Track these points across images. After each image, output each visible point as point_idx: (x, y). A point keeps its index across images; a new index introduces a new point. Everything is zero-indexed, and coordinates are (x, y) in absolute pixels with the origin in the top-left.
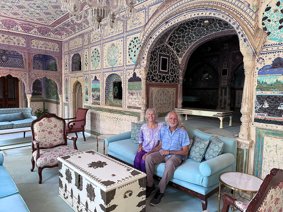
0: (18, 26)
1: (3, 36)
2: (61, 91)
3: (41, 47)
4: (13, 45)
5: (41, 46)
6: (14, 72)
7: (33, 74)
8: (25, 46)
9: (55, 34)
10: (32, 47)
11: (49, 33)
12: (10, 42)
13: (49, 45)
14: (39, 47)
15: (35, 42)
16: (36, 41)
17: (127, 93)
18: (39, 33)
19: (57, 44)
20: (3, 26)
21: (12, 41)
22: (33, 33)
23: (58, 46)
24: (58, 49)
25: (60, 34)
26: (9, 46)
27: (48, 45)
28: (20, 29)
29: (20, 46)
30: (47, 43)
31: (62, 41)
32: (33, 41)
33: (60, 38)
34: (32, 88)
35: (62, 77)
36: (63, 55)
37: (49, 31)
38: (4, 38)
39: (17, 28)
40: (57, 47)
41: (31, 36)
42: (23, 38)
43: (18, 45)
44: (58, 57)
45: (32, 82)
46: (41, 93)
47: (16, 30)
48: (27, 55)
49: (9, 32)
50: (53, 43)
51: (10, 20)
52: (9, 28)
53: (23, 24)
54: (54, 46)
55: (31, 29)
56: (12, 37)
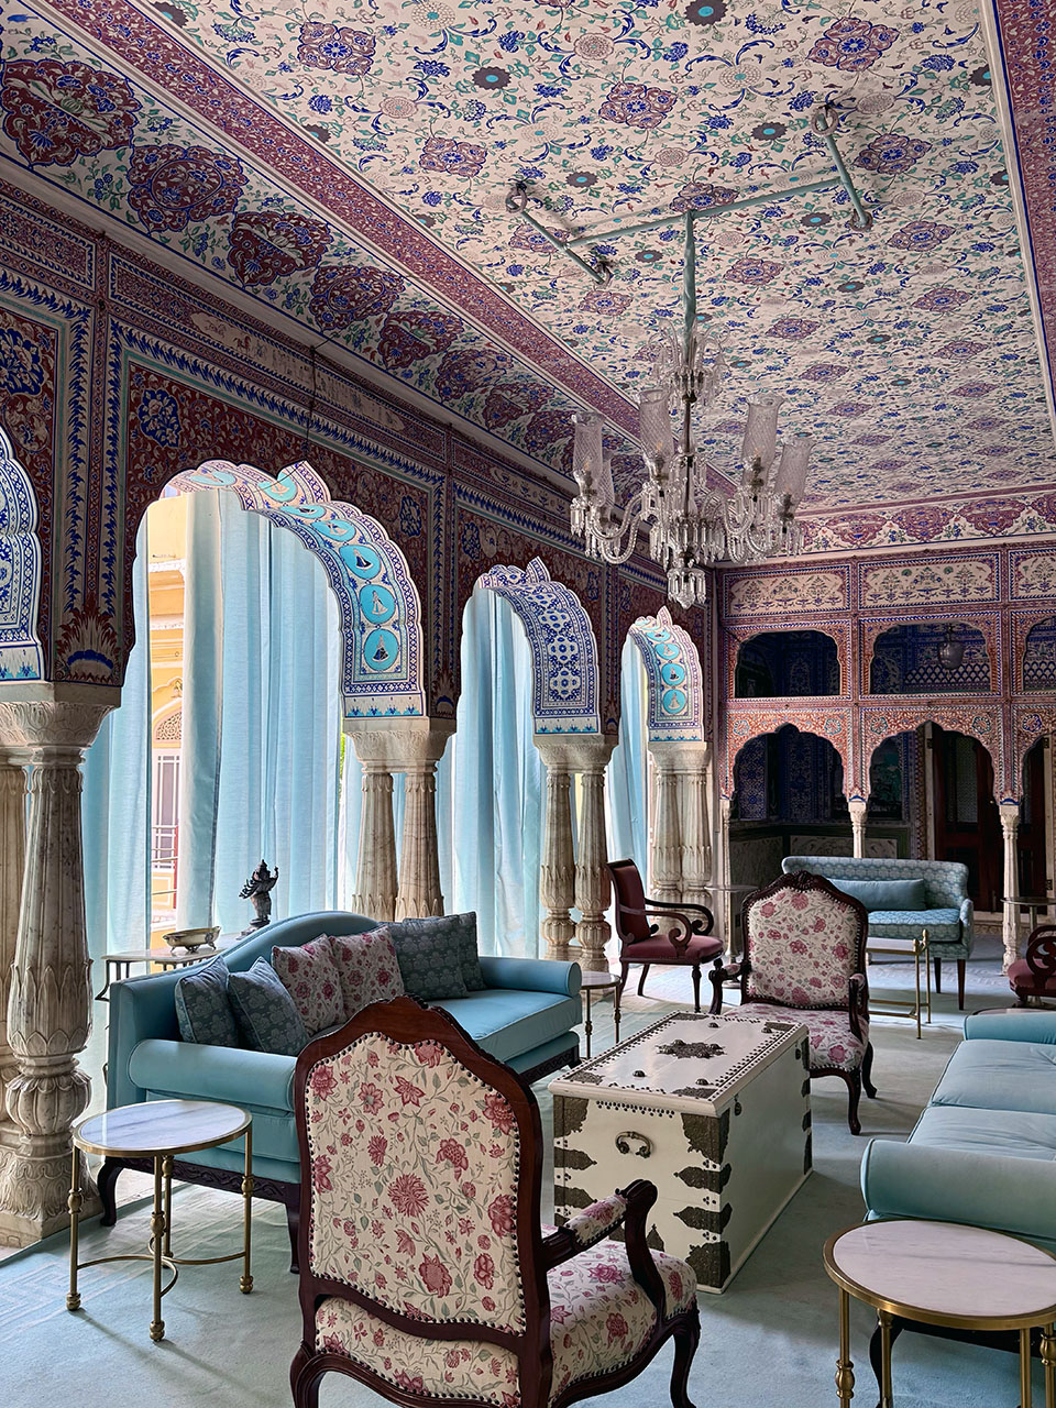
0: (957, 520)
1: (906, 573)
4: (944, 598)
6: (943, 711)
8: (988, 595)
10: (1022, 593)
12: (933, 592)
20: (906, 536)
21: (937, 585)
22: (1023, 531)
26: (928, 609)
38: (911, 578)
39: (956, 527)
42: (980, 565)
43: (961, 598)
47: (953, 538)
48: (998, 629)
49: (927, 551)
51: (917, 509)
52: (925, 537)
53: (970, 509)
55: (1010, 518)
56: (938, 570)
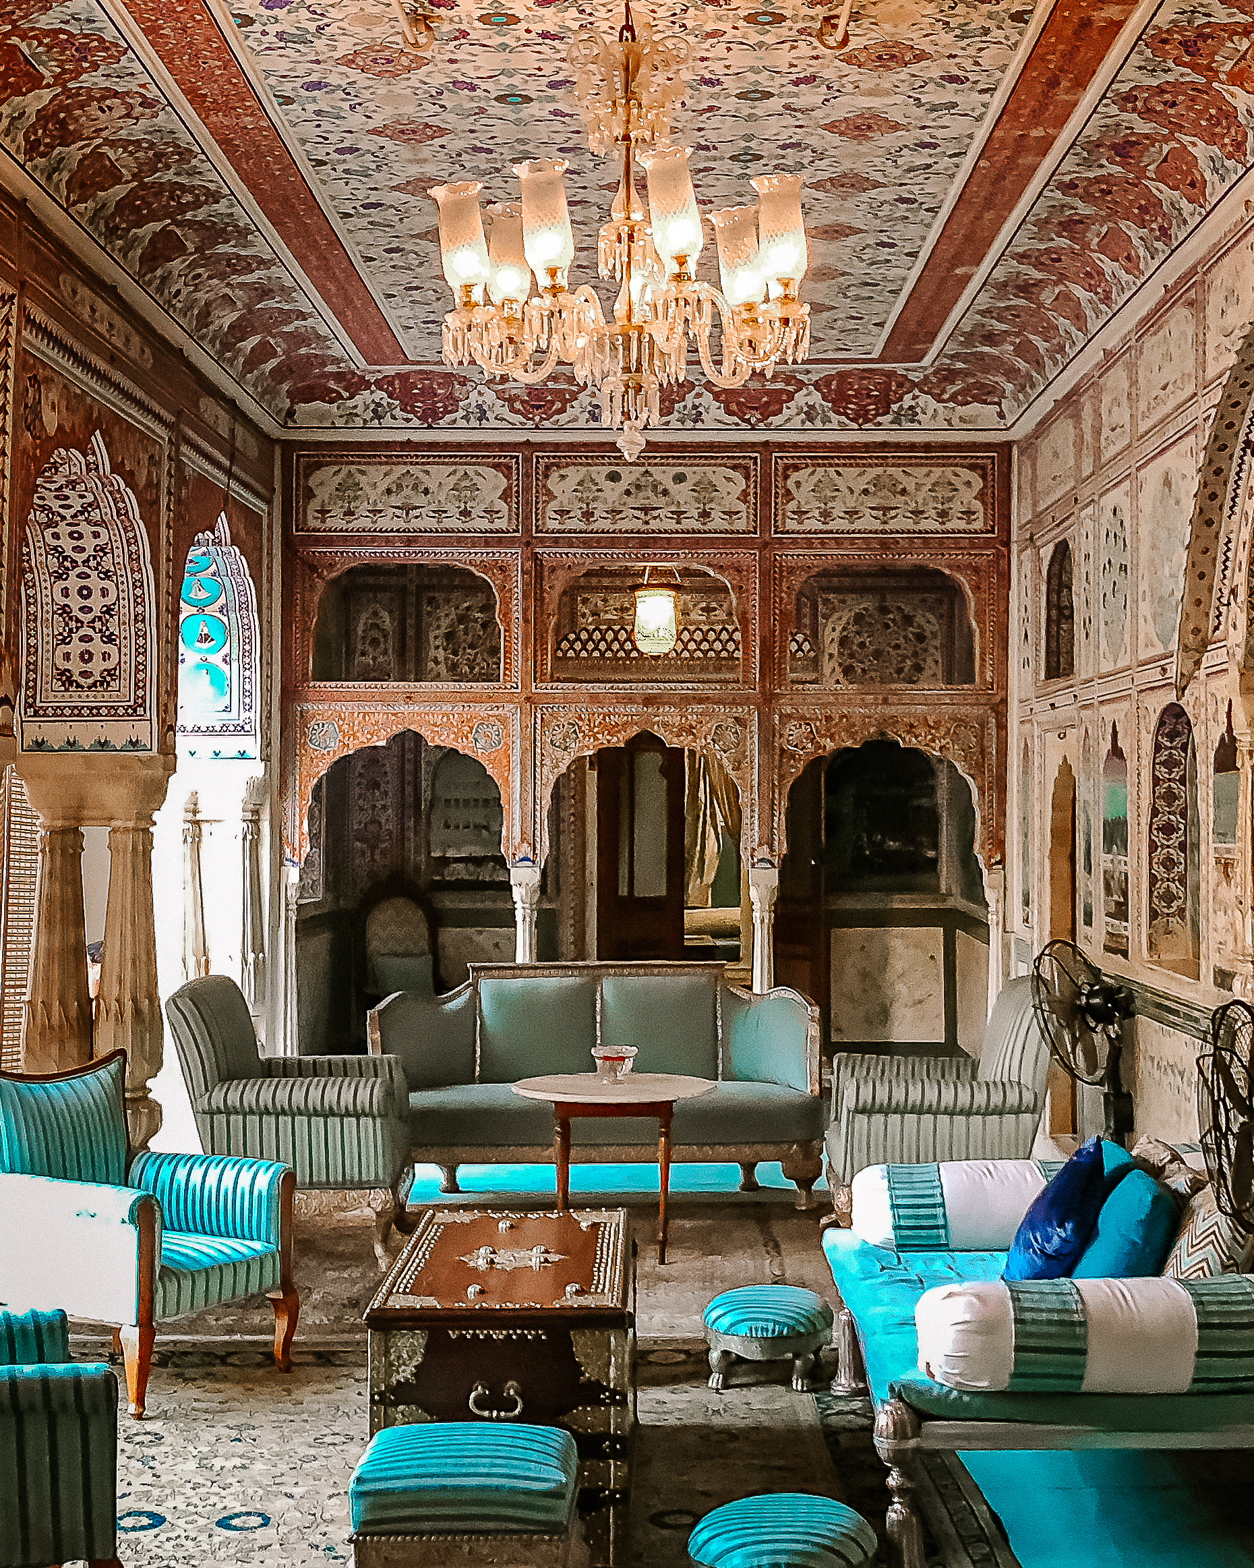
0: (699, 395)
1: (613, 478)
2: (1000, 845)
3: (852, 514)
4: (671, 524)
5: (851, 503)
6: (669, 714)
8: (741, 525)
9: (953, 398)
10: (791, 525)
11: (907, 401)
12: (655, 513)
13: (911, 488)
14: (835, 513)
15: (815, 479)
16: (820, 470)
18: (835, 416)
19: (972, 467)
21: (661, 501)
22: (796, 423)
23: (978, 483)
24: (977, 505)
25: (984, 394)
26: (647, 540)
27: (904, 492)
29: (710, 526)
30: (896, 472)
31: (1008, 445)
33: (995, 422)
35: (1002, 726)
36: (1014, 548)
37: (900, 385)
39: (695, 407)
40: (968, 498)
41: (781, 445)
44: (976, 570)
47: (689, 424)
50: (937, 471)
54: (942, 493)
56: (664, 476)
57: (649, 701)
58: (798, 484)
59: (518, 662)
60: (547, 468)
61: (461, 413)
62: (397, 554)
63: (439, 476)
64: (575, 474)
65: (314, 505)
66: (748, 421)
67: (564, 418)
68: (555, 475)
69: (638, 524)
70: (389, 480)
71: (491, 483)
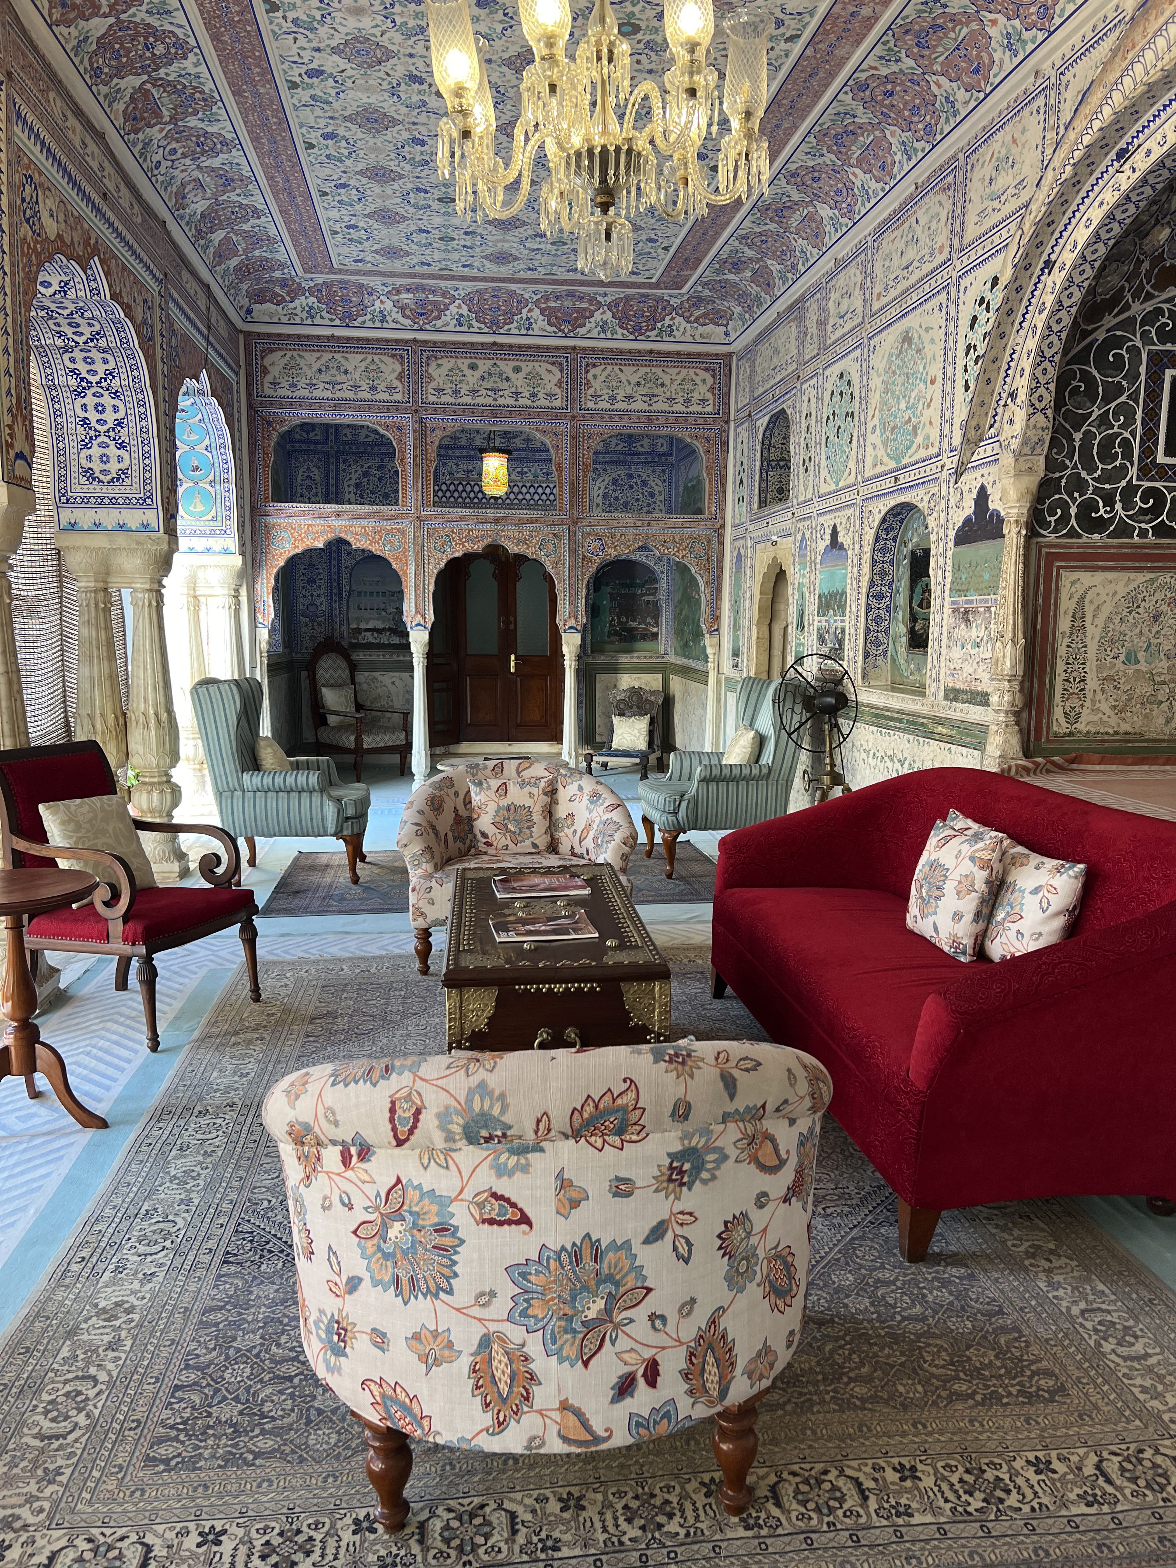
0: (530, 310)
1: (473, 367)
2: (717, 618)
3: (629, 398)
4: (511, 401)
5: (629, 391)
6: (510, 530)
7: (589, 534)
8: (557, 403)
9: (696, 320)
10: (590, 405)
11: (667, 321)
12: (501, 393)
13: (668, 382)
14: (619, 398)
15: (605, 374)
16: (609, 368)
17: (947, 611)
18: (620, 331)
19: (707, 370)
20: (474, 323)
21: (505, 385)
22: (594, 334)
23: (710, 381)
24: (709, 396)
25: (718, 317)
26: (495, 412)
27: (662, 385)
28: (540, 323)
29: (538, 403)
30: (659, 371)
31: (730, 355)
32: (593, 371)
33: (722, 339)
34: (582, 603)
35: (721, 543)
36: (732, 424)
37: (664, 309)
38: (478, 374)
39: (528, 319)
40: (702, 391)
41: (584, 349)
42: (550, 367)
43: (529, 403)
44: (708, 440)
45: (583, 574)
46: (655, 630)
47: (524, 332)
48: (565, 443)
49: (494, 343)
50: (684, 372)
51: (494, 289)
52: (494, 326)
53: (547, 300)
54: (688, 386)
55: (584, 316)
56: (507, 367)
57: (497, 521)
58: (595, 376)
59: (411, 492)
60: (428, 358)
61: (369, 316)
62: (328, 416)
63: (354, 361)
64: (447, 364)
65: (269, 378)
66: (562, 331)
67: (439, 323)
68: (433, 365)
69: (489, 401)
70: (319, 362)
71: (390, 368)
